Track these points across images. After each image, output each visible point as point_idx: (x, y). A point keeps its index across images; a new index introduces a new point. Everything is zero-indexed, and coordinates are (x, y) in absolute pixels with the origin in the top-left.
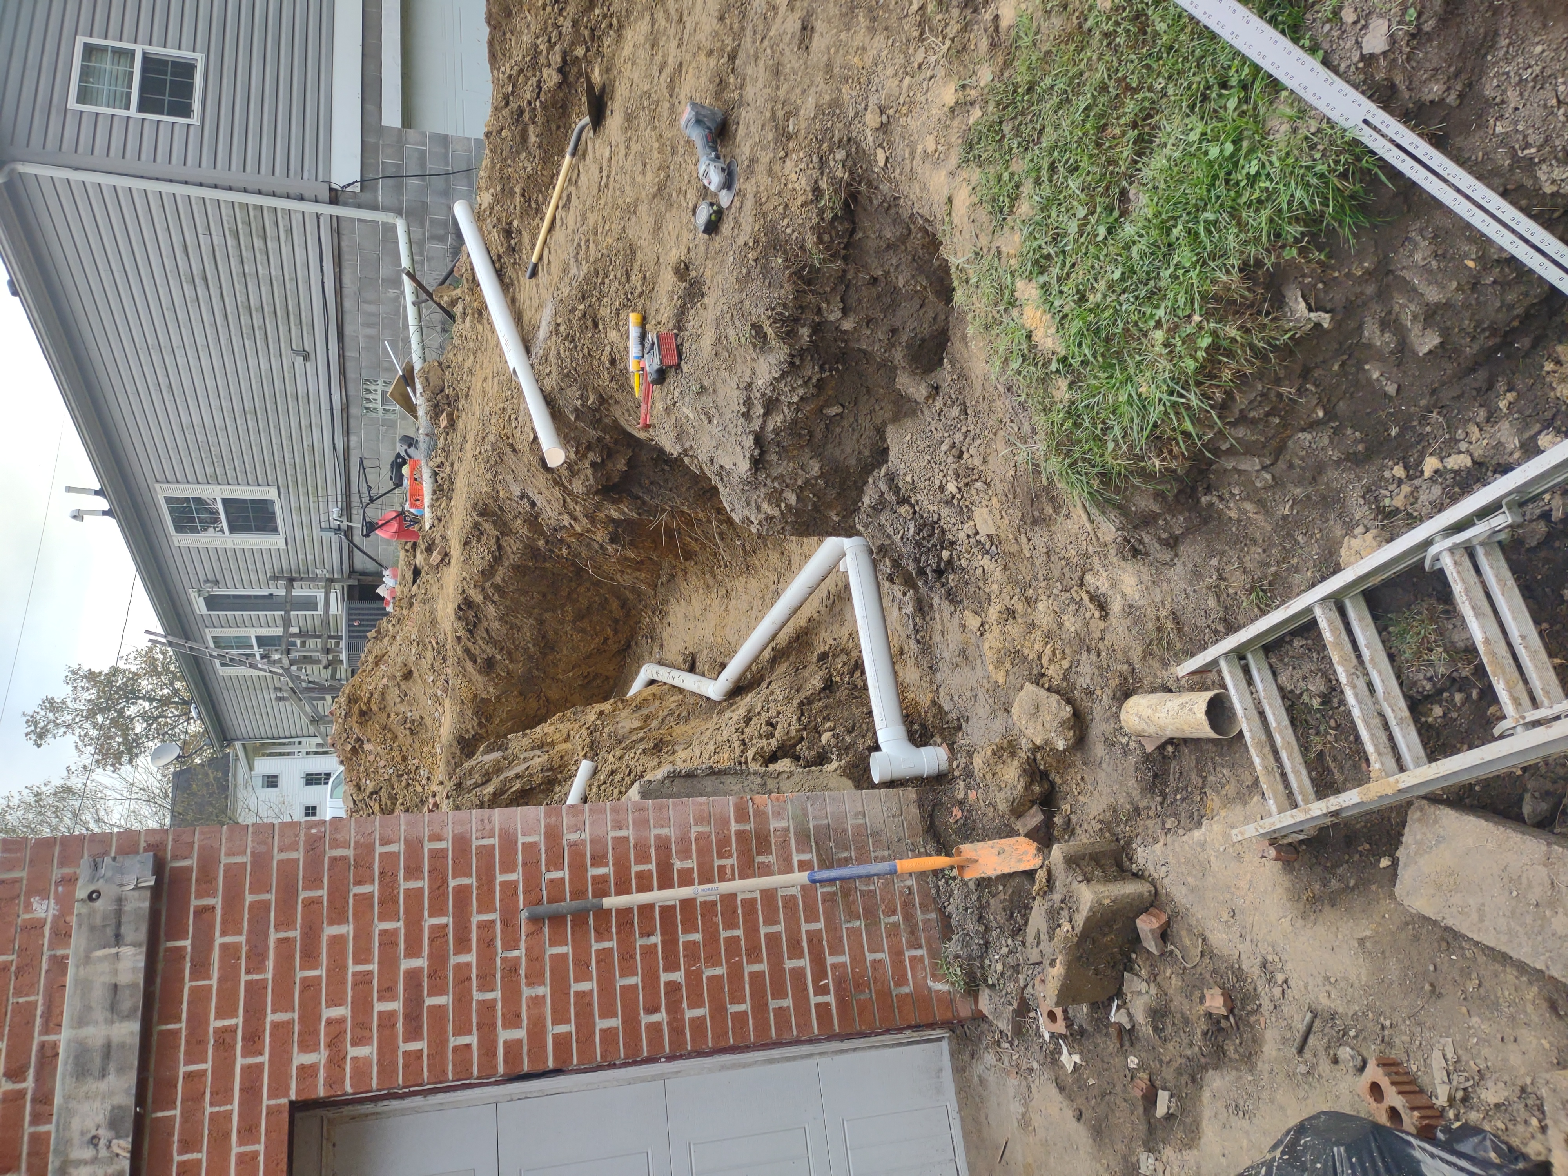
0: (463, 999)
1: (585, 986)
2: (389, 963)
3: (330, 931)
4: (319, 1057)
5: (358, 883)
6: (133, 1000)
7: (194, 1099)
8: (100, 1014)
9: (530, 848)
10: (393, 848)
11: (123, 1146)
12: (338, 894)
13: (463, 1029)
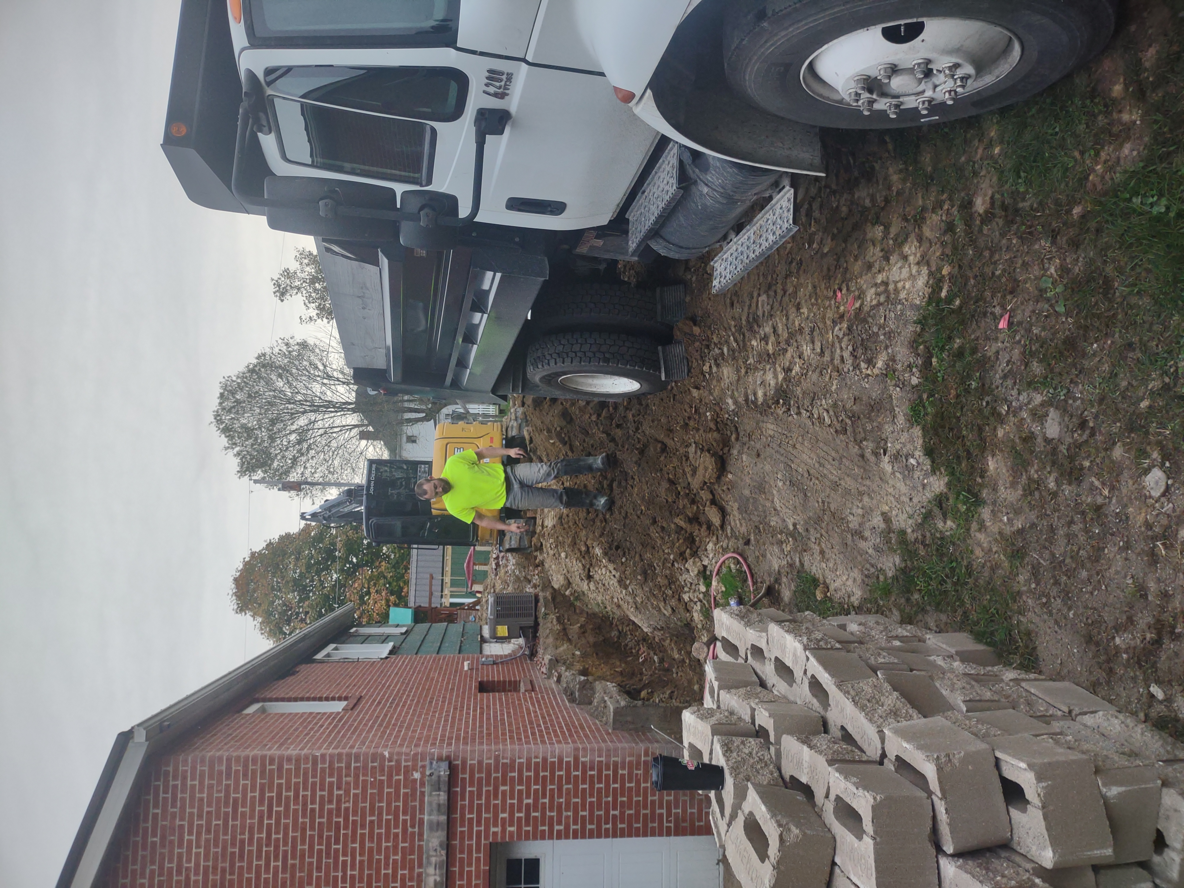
0: (543, 814)
1: (584, 813)
2: (520, 800)
3: (502, 788)
4: (498, 829)
5: (511, 772)
6: (444, 809)
7: (462, 839)
8: (435, 812)
9: (568, 763)
10: (522, 760)
11: (444, 853)
12: (504, 776)
13: (543, 824)
